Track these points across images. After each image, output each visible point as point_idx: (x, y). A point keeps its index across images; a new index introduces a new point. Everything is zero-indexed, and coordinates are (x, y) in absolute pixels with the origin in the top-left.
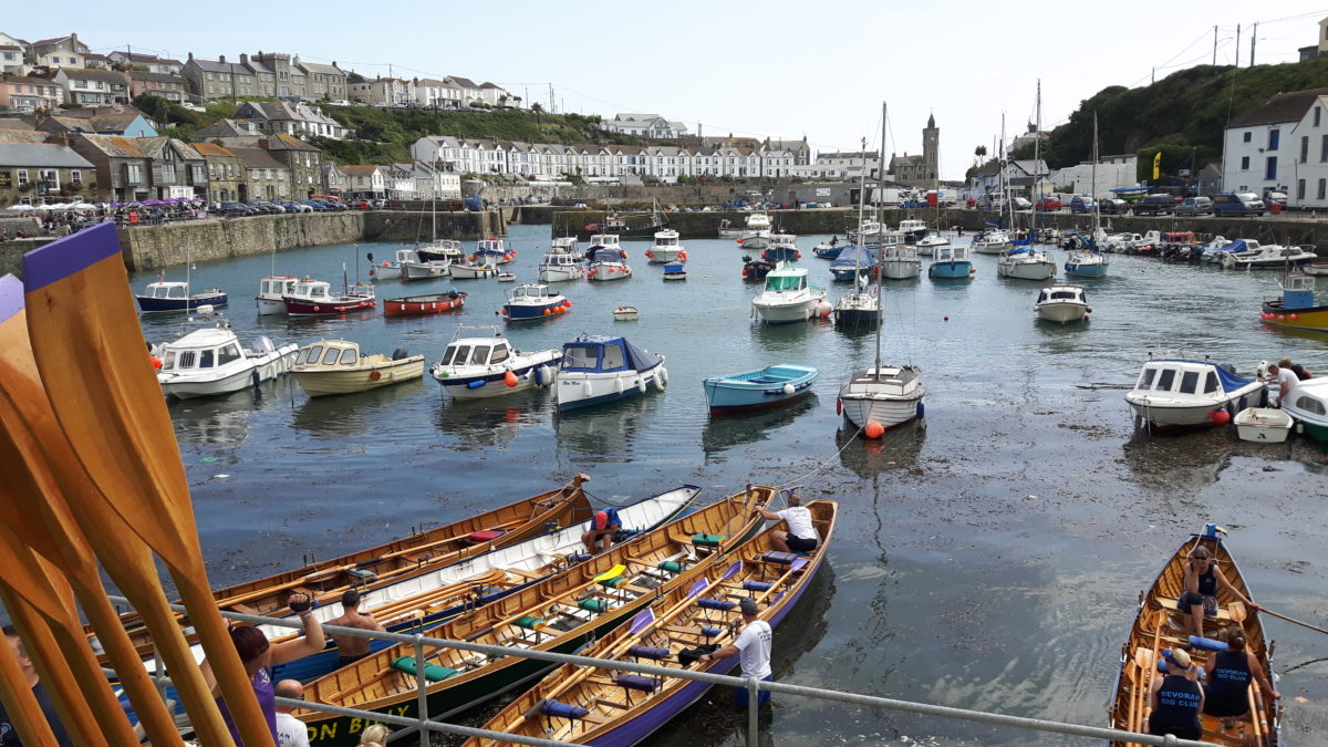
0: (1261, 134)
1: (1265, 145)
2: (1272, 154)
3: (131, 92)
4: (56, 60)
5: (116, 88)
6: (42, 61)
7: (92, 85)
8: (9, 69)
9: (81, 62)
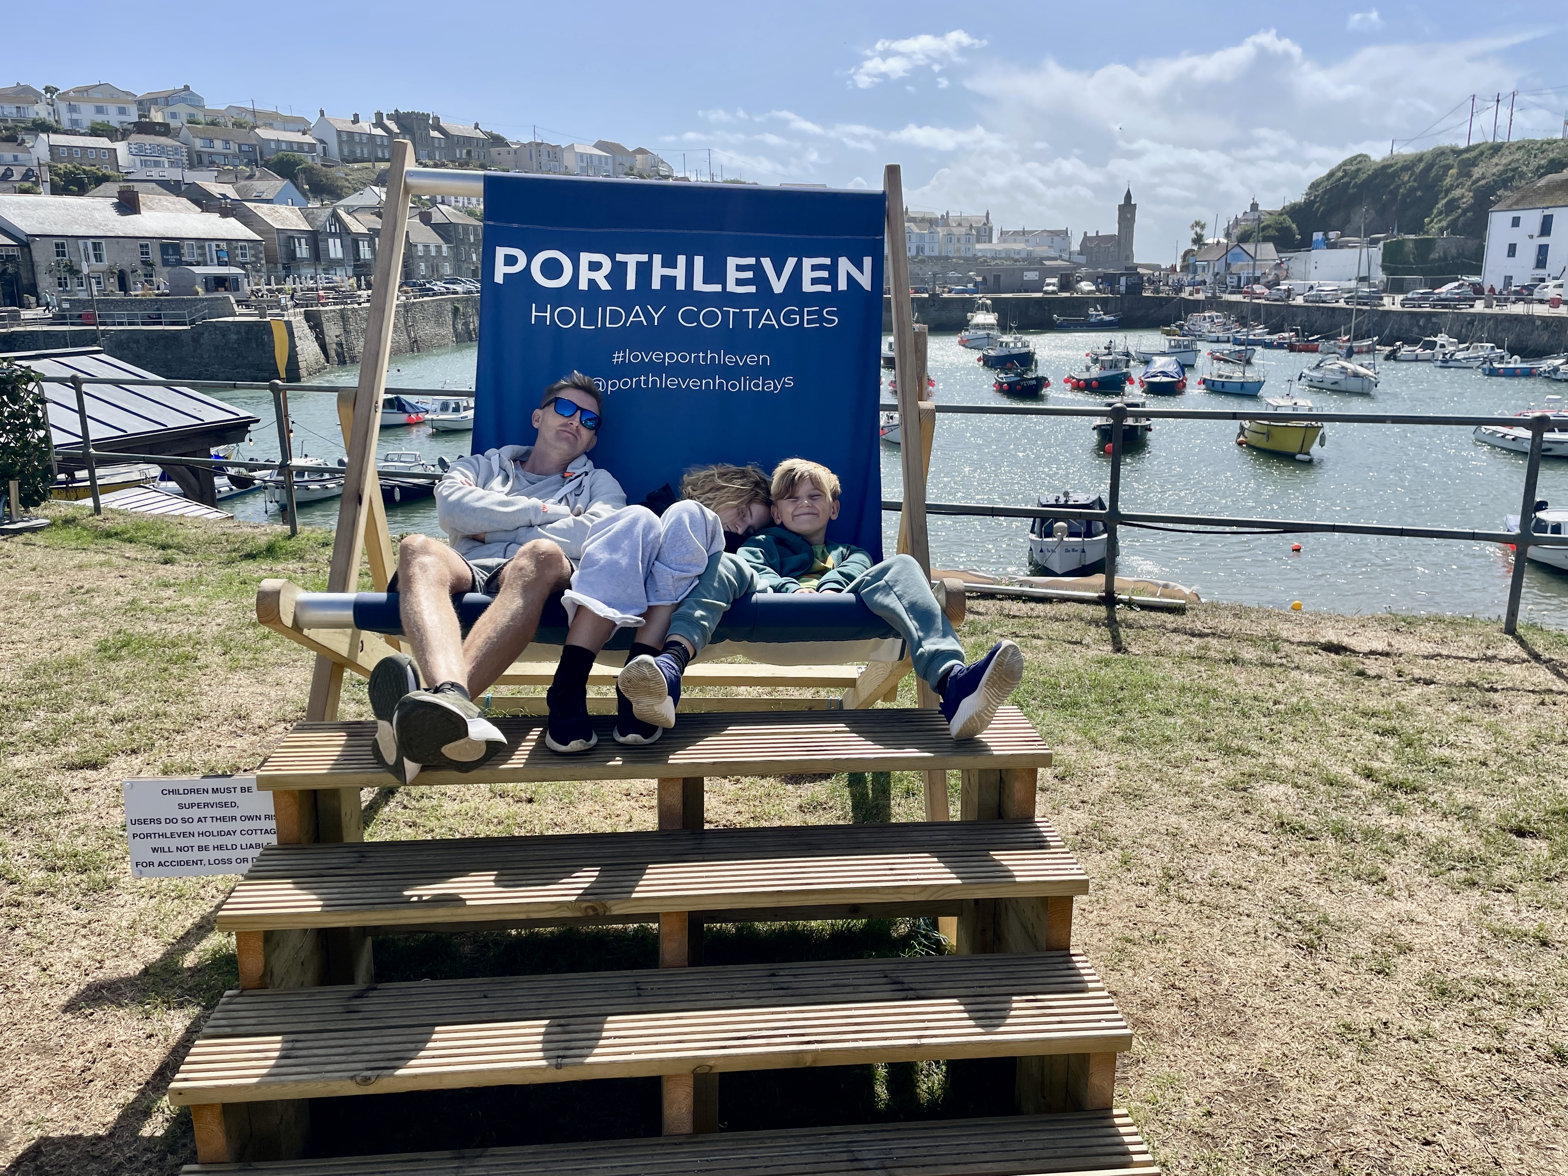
0: (1532, 219)
1: (1537, 230)
2: (1544, 240)
3: (261, 153)
4: (174, 115)
5: (244, 148)
6: (157, 116)
7: (218, 145)
8: (125, 126)
9: (200, 117)
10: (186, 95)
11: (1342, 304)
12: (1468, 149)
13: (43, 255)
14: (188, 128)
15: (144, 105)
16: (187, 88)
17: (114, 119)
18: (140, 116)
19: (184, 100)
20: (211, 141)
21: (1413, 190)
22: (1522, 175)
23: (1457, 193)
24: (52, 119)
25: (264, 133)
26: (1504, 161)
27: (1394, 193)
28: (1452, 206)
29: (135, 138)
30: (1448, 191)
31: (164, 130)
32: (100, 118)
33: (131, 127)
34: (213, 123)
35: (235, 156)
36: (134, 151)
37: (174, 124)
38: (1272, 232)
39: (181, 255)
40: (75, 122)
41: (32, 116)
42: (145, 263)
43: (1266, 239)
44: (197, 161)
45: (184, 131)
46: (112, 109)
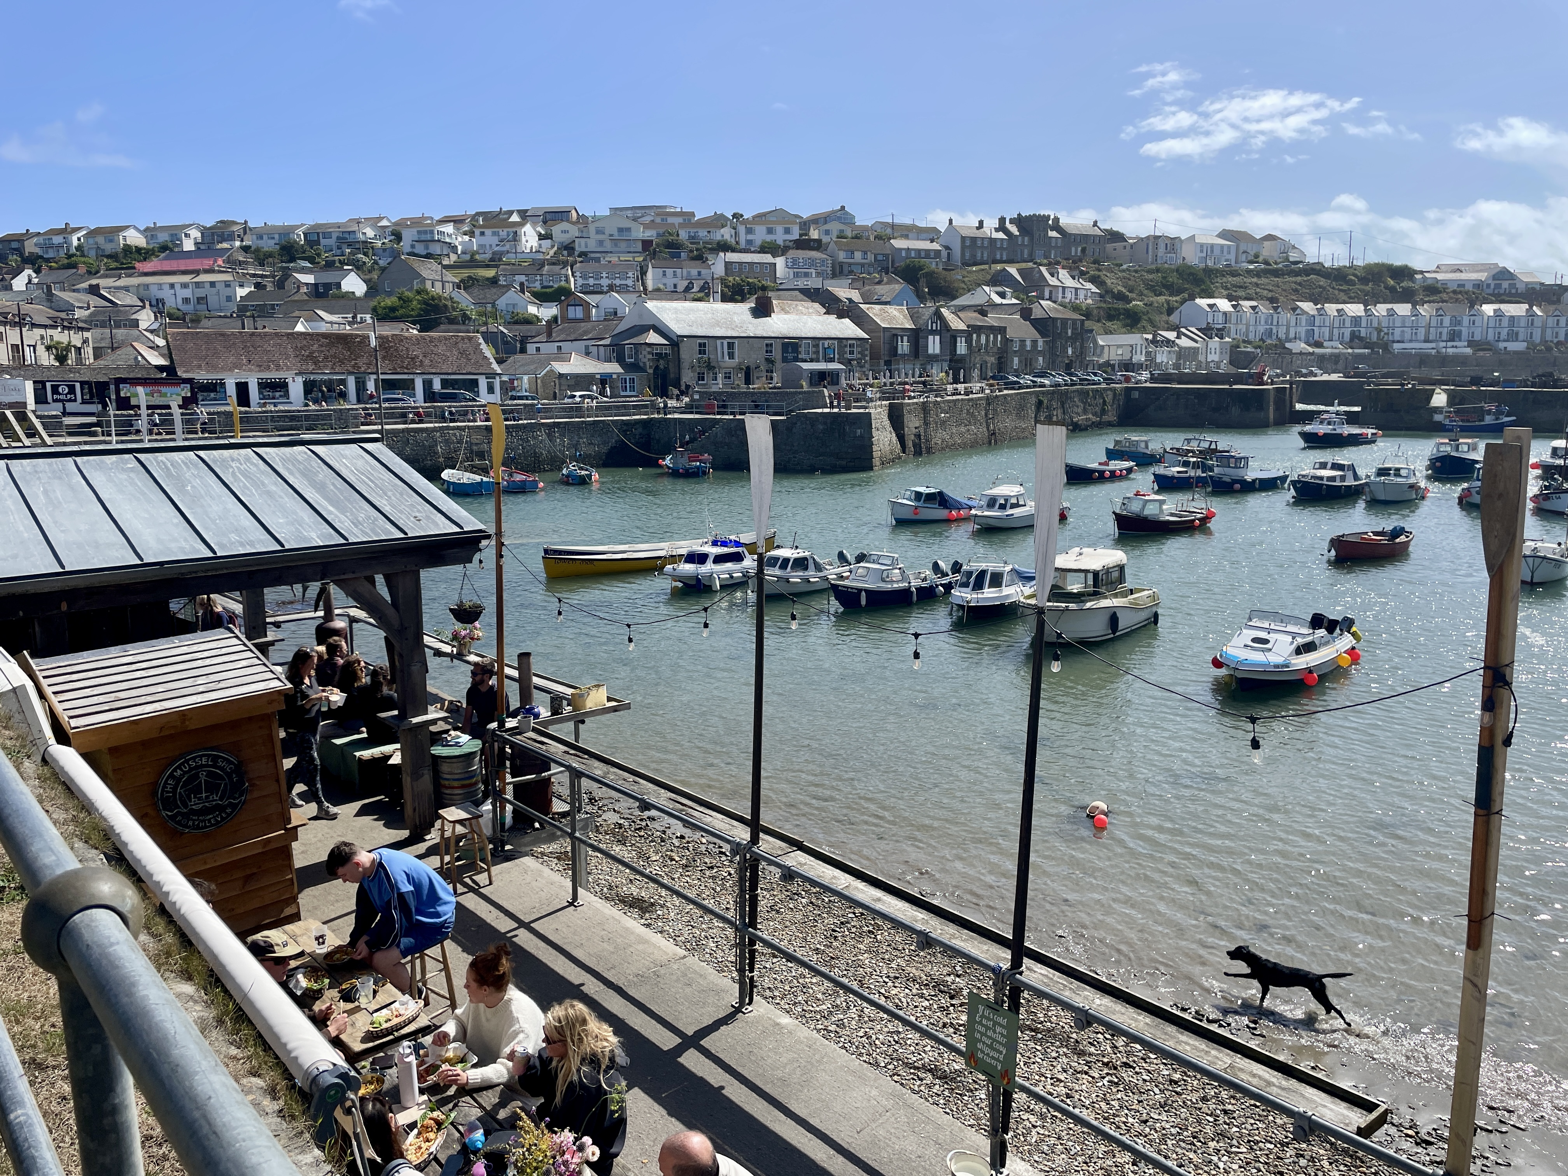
3: (893, 262)
4: (827, 232)
5: (880, 258)
6: (814, 234)
7: (858, 255)
8: (788, 243)
9: (849, 233)
10: (842, 215)
13: (689, 354)
14: (836, 242)
15: (805, 225)
16: (843, 208)
17: (780, 238)
18: (801, 235)
19: (839, 219)
20: (853, 253)
24: (733, 241)
25: (898, 243)
29: (792, 253)
31: (817, 245)
32: (769, 238)
33: (791, 244)
34: (856, 237)
35: (870, 265)
36: (790, 264)
37: (825, 239)
39: (798, 353)
40: (749, 242)
41: (719, 238)
42: (769, 361)
44: (839, 271)
45: (832, 245)
46: (780, 229)
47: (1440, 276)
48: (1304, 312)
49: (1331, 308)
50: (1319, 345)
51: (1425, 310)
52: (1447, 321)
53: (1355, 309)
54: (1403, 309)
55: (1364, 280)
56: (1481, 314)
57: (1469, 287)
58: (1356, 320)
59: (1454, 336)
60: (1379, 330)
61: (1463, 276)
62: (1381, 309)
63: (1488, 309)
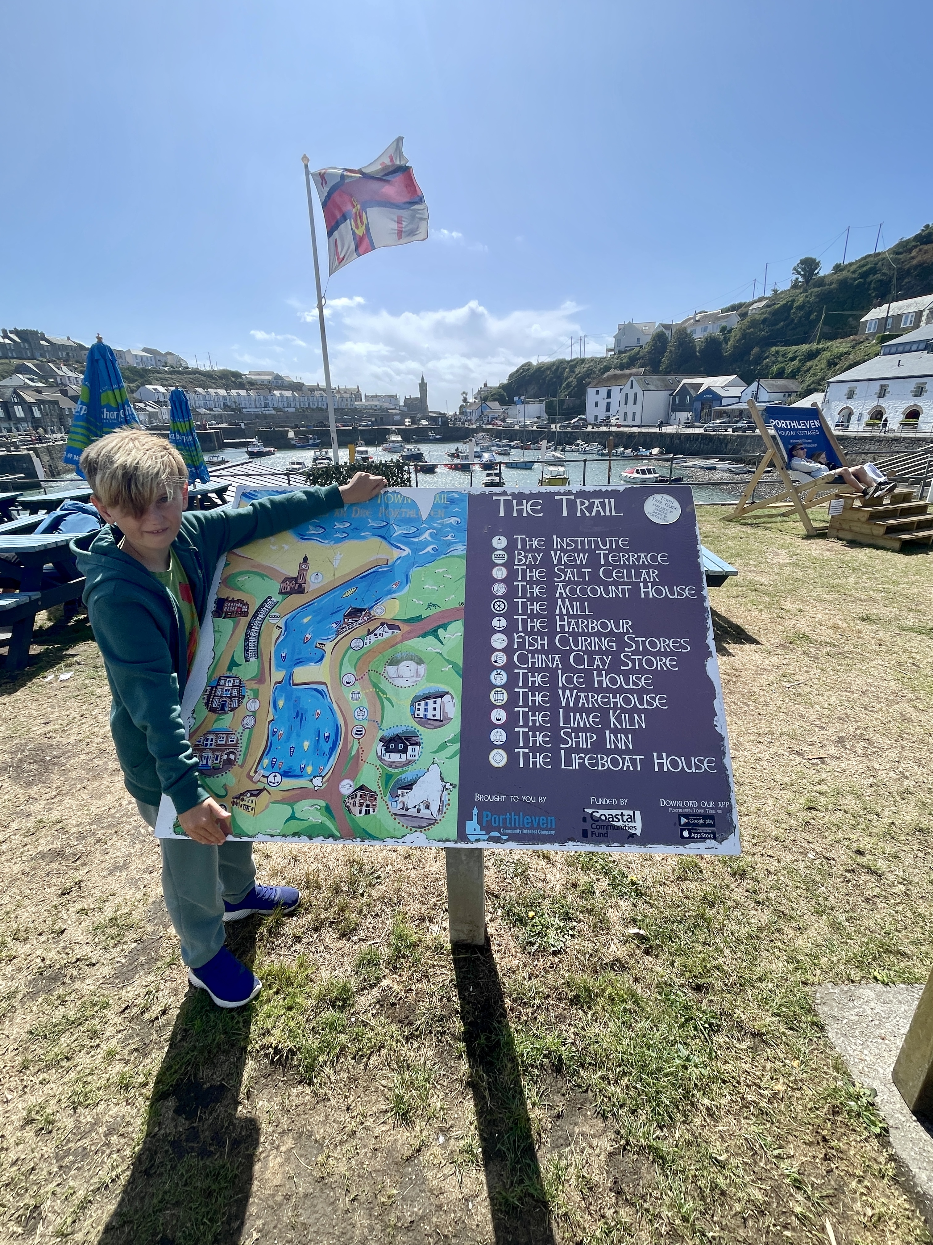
0: (603, 391)
1: (606, 397)
2: (609, 400)
11: (535, 428)
12: (571, 361)
21: (552, 378)
22: (594, 372)
23: (570, 380)
26: (587, 366)
27: (544, 379)
28: (569, 385)
30: (566, 379)
38: (496, 397)
43: (494, 400)
47: (253, 377)
48: (200, 394)
49: (212, 391)
50: (211, 410)
51: (251, 393)
52: (262, 398)
53: (222, 392)
54: (243, 393)
55: (221, 378)
56: (274, 395)
57: (266, 383)
58: (224, 397)
59: (266, 406)
60: (235, 403)
61: (263, 377)
62: (234, 392)
63: (277, 393)
